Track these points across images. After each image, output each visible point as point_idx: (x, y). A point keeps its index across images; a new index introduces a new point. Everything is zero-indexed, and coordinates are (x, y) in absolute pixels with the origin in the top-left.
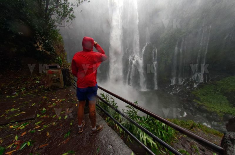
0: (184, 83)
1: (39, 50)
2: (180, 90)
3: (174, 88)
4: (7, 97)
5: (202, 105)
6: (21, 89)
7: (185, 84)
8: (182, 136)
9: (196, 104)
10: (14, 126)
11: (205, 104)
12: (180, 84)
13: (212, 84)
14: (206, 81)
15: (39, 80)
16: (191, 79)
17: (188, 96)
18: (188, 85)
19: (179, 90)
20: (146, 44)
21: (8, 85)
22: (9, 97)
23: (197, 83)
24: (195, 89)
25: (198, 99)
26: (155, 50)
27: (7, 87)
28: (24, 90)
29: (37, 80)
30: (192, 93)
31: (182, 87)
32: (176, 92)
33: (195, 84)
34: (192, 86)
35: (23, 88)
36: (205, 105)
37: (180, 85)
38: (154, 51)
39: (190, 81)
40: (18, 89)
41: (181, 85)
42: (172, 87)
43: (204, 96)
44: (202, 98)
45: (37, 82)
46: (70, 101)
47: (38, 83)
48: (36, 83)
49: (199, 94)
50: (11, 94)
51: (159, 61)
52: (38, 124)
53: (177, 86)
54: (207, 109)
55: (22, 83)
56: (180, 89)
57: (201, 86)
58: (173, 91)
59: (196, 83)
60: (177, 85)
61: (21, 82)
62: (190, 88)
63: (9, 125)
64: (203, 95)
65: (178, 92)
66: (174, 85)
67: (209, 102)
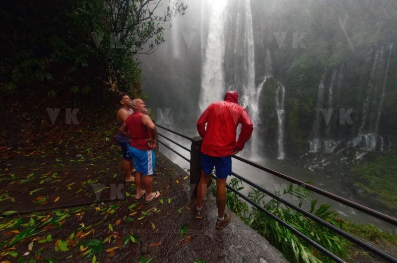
0: (336, 150)
1: (111, 91)
2: (328, 163)
3: (315, 159)
4: (71, 161)
5: (375, 195)
6: (87, 150)
7: (338, 152)
8: (359, 254)
9: (360, 191)
10: (101, 208)
11: (379, 192)
12: (328, 152)
13: (394, 155)
14: (382, 149)
15: (109, 137)
16: (349, 143)
17: (343, 174)
18: (344, 154)
19: (325, 162)
20: (264, 79)
21: (68, 142)
22: (74, 160)
23: (363, 151)
24: (358, 163)
25: (365, 182)
26: (281, 88)
27: (66, 146)
28: (91, 150)
29: (107, 137)
30: (352, 170)
31: (332, 157)
32: (319, 166)
33: (357, 153)
34: (351, 156)
35: (88, 148)
36: (380, 194)
37: (328, 154)
38: (279, 90)
39: (348, 146)
40: (82, 150)
41: (330, 155)
42: (312, 156)
43: (377, 176)
44: (373, 182)
45: (107, 139)
46: (164, 173)
47: (109, 141)
48: (106, 142)
49: (368, 172)
50: (74, 156)
51: (288, 108)
52: (133, 208)
53: (321, 156)
54: (383, 202)
55: (86, 139)
56: (327, 161)
57: (370, 157)
58: (314, 164)
59: (360, 152)
60: (321, 153)
61: (84, 138)
62: (348, 161)
63: (94, 206)
64: (375, 174)
65: (323, 166)
66: (315, 153)
67: (388, 189)
